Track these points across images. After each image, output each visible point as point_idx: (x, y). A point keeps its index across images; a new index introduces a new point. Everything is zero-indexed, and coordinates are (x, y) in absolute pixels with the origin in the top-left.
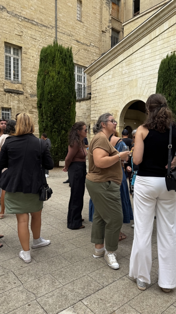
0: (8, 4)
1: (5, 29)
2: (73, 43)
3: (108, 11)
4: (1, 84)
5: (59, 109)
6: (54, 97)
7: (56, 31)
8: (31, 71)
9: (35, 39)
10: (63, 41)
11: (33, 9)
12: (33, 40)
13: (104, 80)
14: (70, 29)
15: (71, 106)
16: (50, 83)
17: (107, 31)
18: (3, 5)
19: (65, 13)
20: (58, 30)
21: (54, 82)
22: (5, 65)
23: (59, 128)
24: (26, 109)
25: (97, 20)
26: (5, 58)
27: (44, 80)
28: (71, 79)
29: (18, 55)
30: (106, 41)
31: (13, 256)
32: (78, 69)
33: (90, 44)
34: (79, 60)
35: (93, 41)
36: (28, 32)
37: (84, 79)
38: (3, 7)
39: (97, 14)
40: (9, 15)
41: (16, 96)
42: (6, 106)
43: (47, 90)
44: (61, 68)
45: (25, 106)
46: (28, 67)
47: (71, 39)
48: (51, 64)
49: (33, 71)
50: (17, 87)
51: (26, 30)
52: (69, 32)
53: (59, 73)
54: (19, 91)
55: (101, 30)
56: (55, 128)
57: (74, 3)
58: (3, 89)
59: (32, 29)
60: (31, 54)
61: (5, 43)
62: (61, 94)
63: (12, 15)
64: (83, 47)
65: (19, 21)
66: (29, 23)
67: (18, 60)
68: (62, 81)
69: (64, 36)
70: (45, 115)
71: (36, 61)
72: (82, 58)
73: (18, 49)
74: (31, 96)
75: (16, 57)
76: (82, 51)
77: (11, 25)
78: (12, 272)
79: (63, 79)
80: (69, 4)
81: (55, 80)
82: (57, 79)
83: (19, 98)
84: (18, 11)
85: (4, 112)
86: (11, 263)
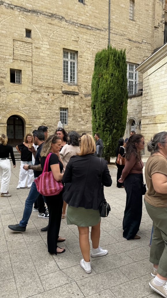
0: (67, 14)
1: (63, 36)
2: (125, 42)
3: (161, 6)
4: (60, 86)
5: (111, 110)
6: (107, 98)
7: (109, 33)
8: (86, 73)
9: (90, 43)
10: (116, 42)
11: (88, 15)
12: (87, 44)
13: (156, 76)
14: (122, 29)
15: (123, 105)
16: (103, 85)
17: (159, 26)
18: (62, 16)
19: (118, 14)
20: (111, 31)
21: (107, 84)
22: (63, 69)
23: (111, 127)
24: (80, 108)
25: (150, 16)
26: (63, 63)
27: (98, 82)
28: (124, 80)
29: (74, 59)
30: (158, 37)
31: (75, 264)
32: (129, 66)
33: (142, 41)
34: (131, 58)
35: (145, 38)
36: (83, 37)
37: (136, 75)
38: (62, 17)
39: (149, 11)
40: (67, 23)
41: (72, 97)
42: (63, 106)
43: (101, 92)
44: (114, 70)
45: (79, 106)
46: (83, 69)
47: (123, 39)
48: (105, 67)
49: (87, 73)
50: (73, 89)
51: (81, 36)
52: (122, 32)
53: (112, 76)
54: (75, 92)
55: (154, 26)
56: (107, 127)
57: (126, 4)
58: (61, 91)
59: (87, 34)
60: (86, 57)
61: (64, 49)
62: (114, 95)
63: (70, 23)
64: (135, 45)
65: (76, 28)
66: (84, 29)
67: (74, 64)
68: (115, 82)
69: (116, 37)
70: (98, 115)
71: (90, 63)
72: (134, 56)
73: (75, 53)
74: (85, 96)
75: (72, 61)
76: (134, 48)
77: (69, 33)
78: (75, 281)
79: (116, 81)
80: (122, 5)
81: (108, 82)
82: (110, 81)
83: (75, 99)
84: (75, 19)
85: (62, 112)
86: (73, 271)
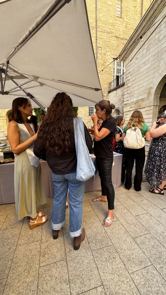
13: (137, 59)
14: (110, 27)
19: (105, 12)
20: (98, 29)
32: (117, 63)
37: (123, 71)
47: (111, 36)
52: (109, 30)
64: (123, 42)
76: (122, 45)
